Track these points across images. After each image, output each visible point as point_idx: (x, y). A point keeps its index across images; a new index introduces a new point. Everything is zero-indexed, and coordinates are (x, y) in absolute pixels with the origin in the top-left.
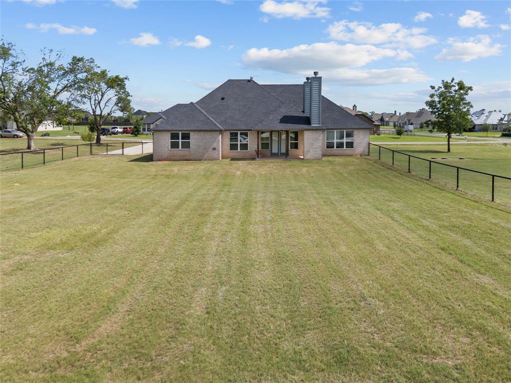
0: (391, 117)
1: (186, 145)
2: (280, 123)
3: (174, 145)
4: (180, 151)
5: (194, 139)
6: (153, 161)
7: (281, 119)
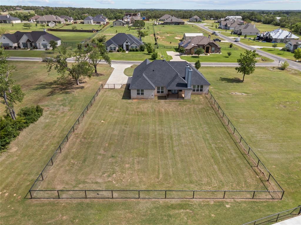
0: (232, 24)
1: (142, 94)
2: (176, 86)
3: (138, 94)
4: (140, 96)
5: (145, 92)
6: (131, 99)
7: (177, 85)
